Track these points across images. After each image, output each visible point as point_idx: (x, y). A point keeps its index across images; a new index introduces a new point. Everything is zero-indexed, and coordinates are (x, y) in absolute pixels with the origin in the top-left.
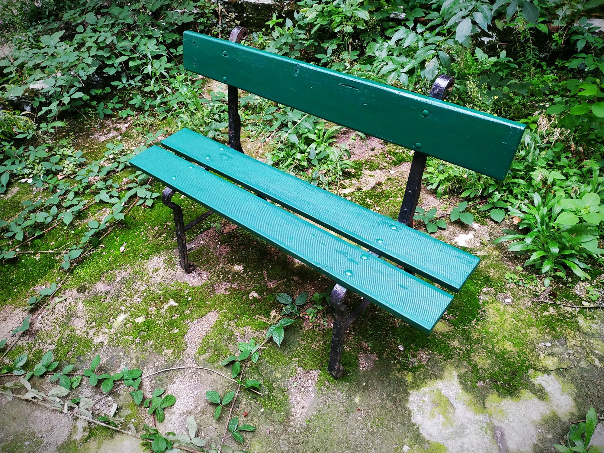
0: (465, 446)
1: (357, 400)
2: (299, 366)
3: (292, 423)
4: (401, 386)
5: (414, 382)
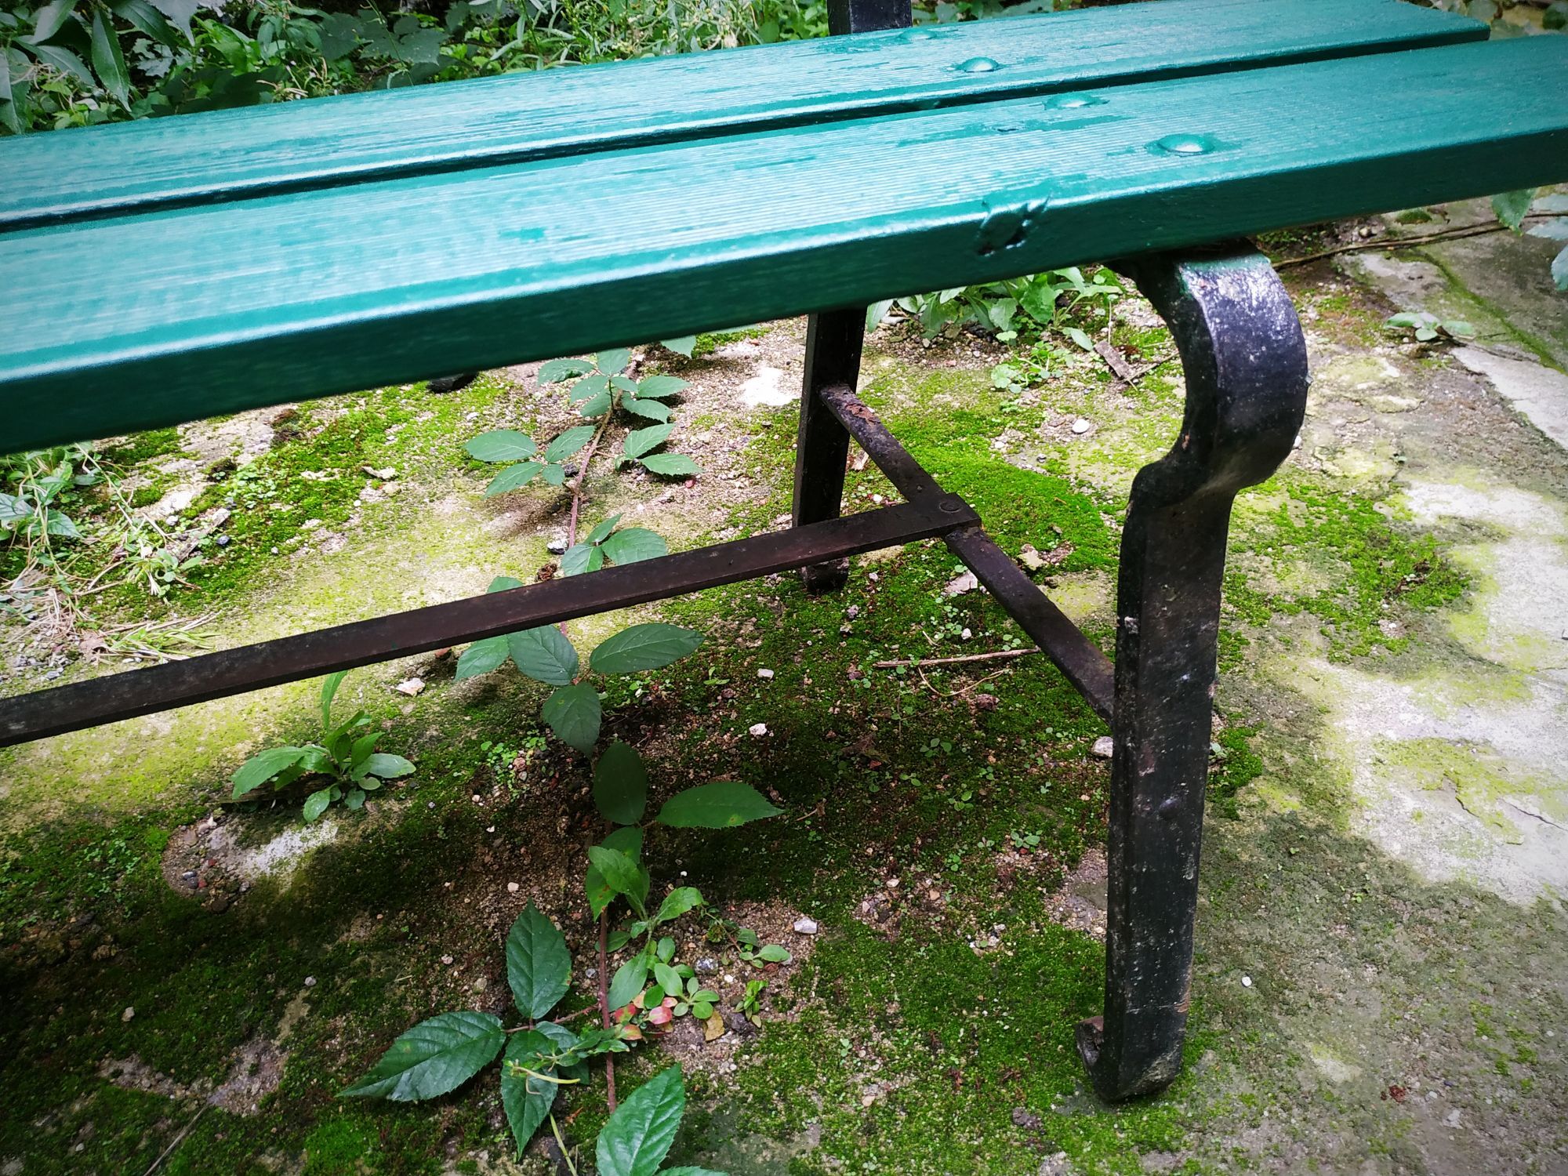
1: (1330, 1066)
4: (1314, 849)
5: (1309, 795)
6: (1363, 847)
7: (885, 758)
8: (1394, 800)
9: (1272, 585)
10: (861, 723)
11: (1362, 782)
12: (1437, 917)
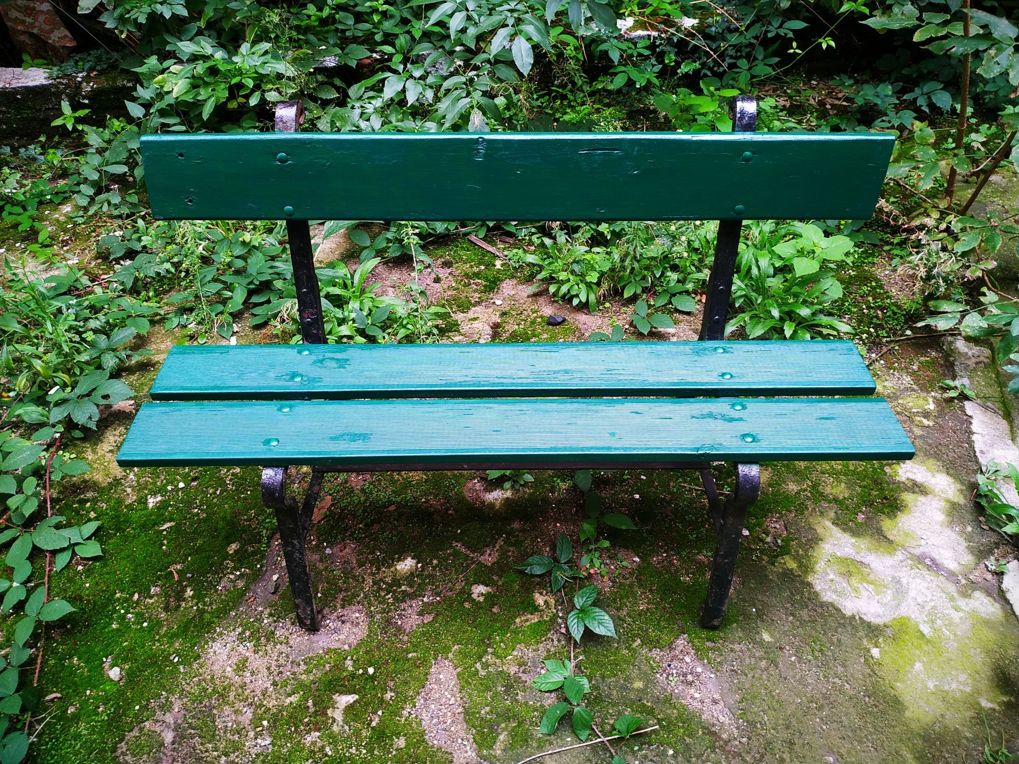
0: (920, 600)
1: (766, 637)
2: (650, 651)
3: (724, 736)
4: (793, 581)
5: (801, 565)
6: (809, 585)
7: (673, 517)
8: (827, 574)
9: (828, 490)
10: (669, 503)
11: (820, 566)
12: (820, 610)
